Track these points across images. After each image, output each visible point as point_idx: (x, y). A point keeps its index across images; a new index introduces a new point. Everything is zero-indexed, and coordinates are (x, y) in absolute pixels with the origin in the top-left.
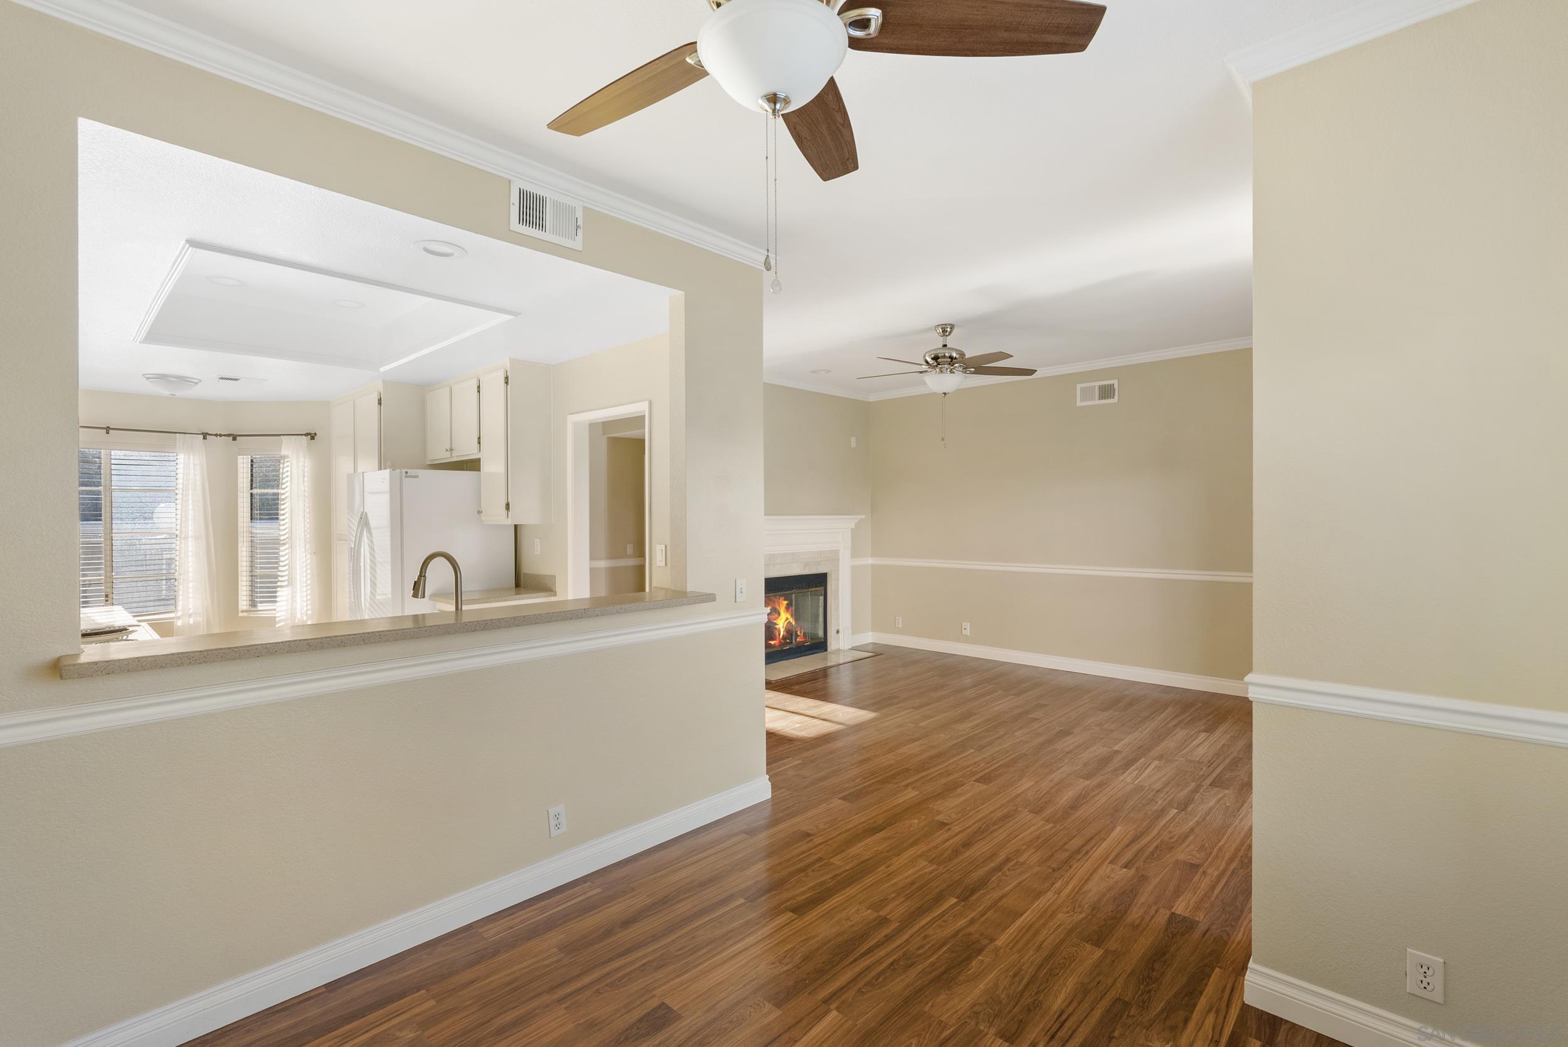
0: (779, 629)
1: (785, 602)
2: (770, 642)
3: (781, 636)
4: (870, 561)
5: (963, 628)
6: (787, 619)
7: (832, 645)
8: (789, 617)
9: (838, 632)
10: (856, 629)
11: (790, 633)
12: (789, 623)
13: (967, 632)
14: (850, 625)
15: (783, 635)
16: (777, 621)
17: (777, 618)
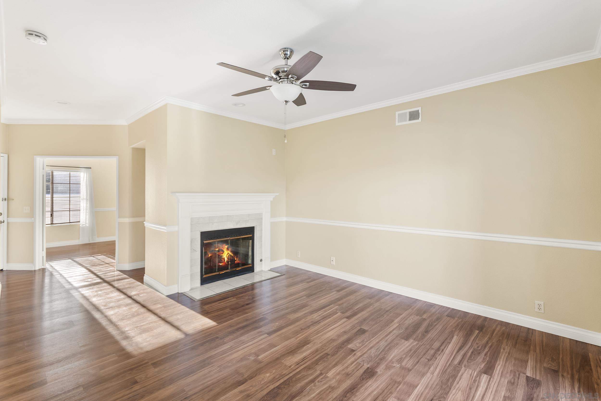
0: (224, 258)
1: (226, 246)
2: (220, 264)
3: (226, 261)
4: (284, 219)
5: (332, 260)
6: (228, 253)
7: (257, 268)
8: (229, 252)
9: (261, 260)
10: (273, 258)
11: (231, 260)
12: (231, 256)
13: (334, 263)
14: (270, 256)
15: (227, 261)
16: (223, 255)
17: (223, 253)
